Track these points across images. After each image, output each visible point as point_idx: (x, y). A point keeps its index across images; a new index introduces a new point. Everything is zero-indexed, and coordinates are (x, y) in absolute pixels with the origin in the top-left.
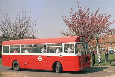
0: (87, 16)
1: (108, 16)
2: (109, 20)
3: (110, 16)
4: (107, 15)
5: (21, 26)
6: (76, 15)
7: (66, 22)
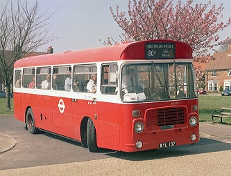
0: (167, 6)
1: (217, 8)
2: (218, 17)
3: (221, 8)
4: (214, 7)
5: (17, 27)
6: (142, 5)
7: (118, 20)
